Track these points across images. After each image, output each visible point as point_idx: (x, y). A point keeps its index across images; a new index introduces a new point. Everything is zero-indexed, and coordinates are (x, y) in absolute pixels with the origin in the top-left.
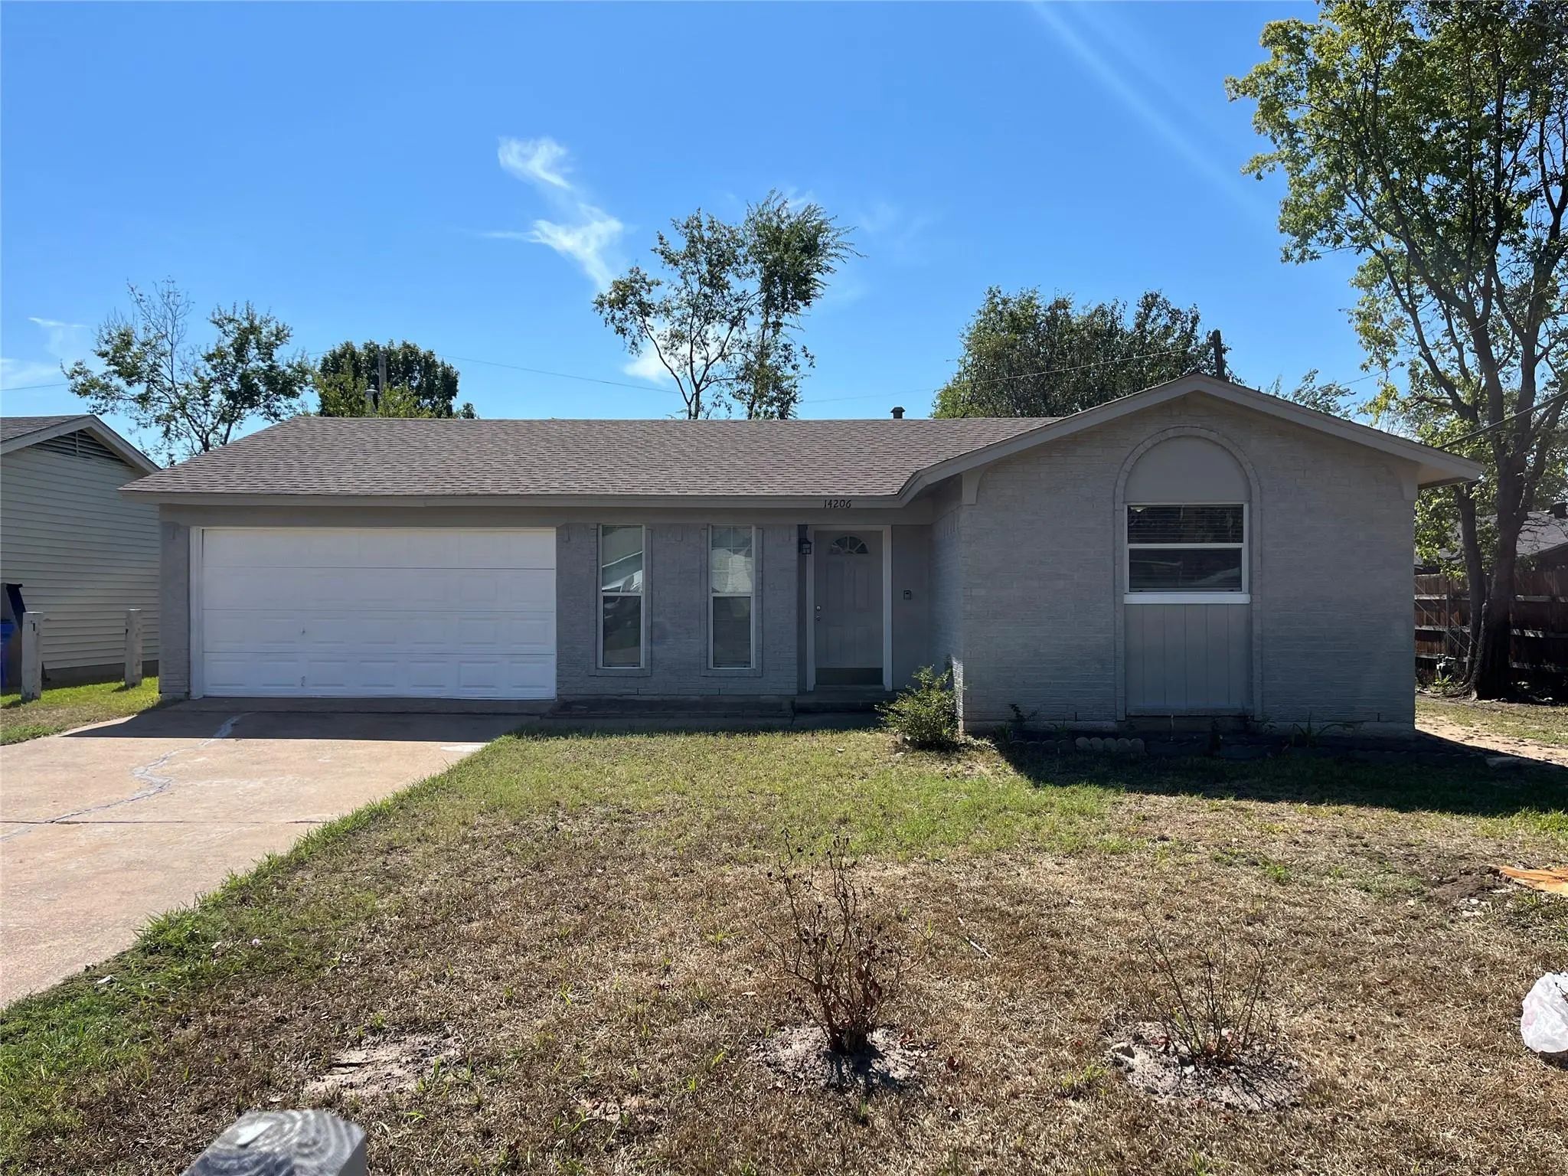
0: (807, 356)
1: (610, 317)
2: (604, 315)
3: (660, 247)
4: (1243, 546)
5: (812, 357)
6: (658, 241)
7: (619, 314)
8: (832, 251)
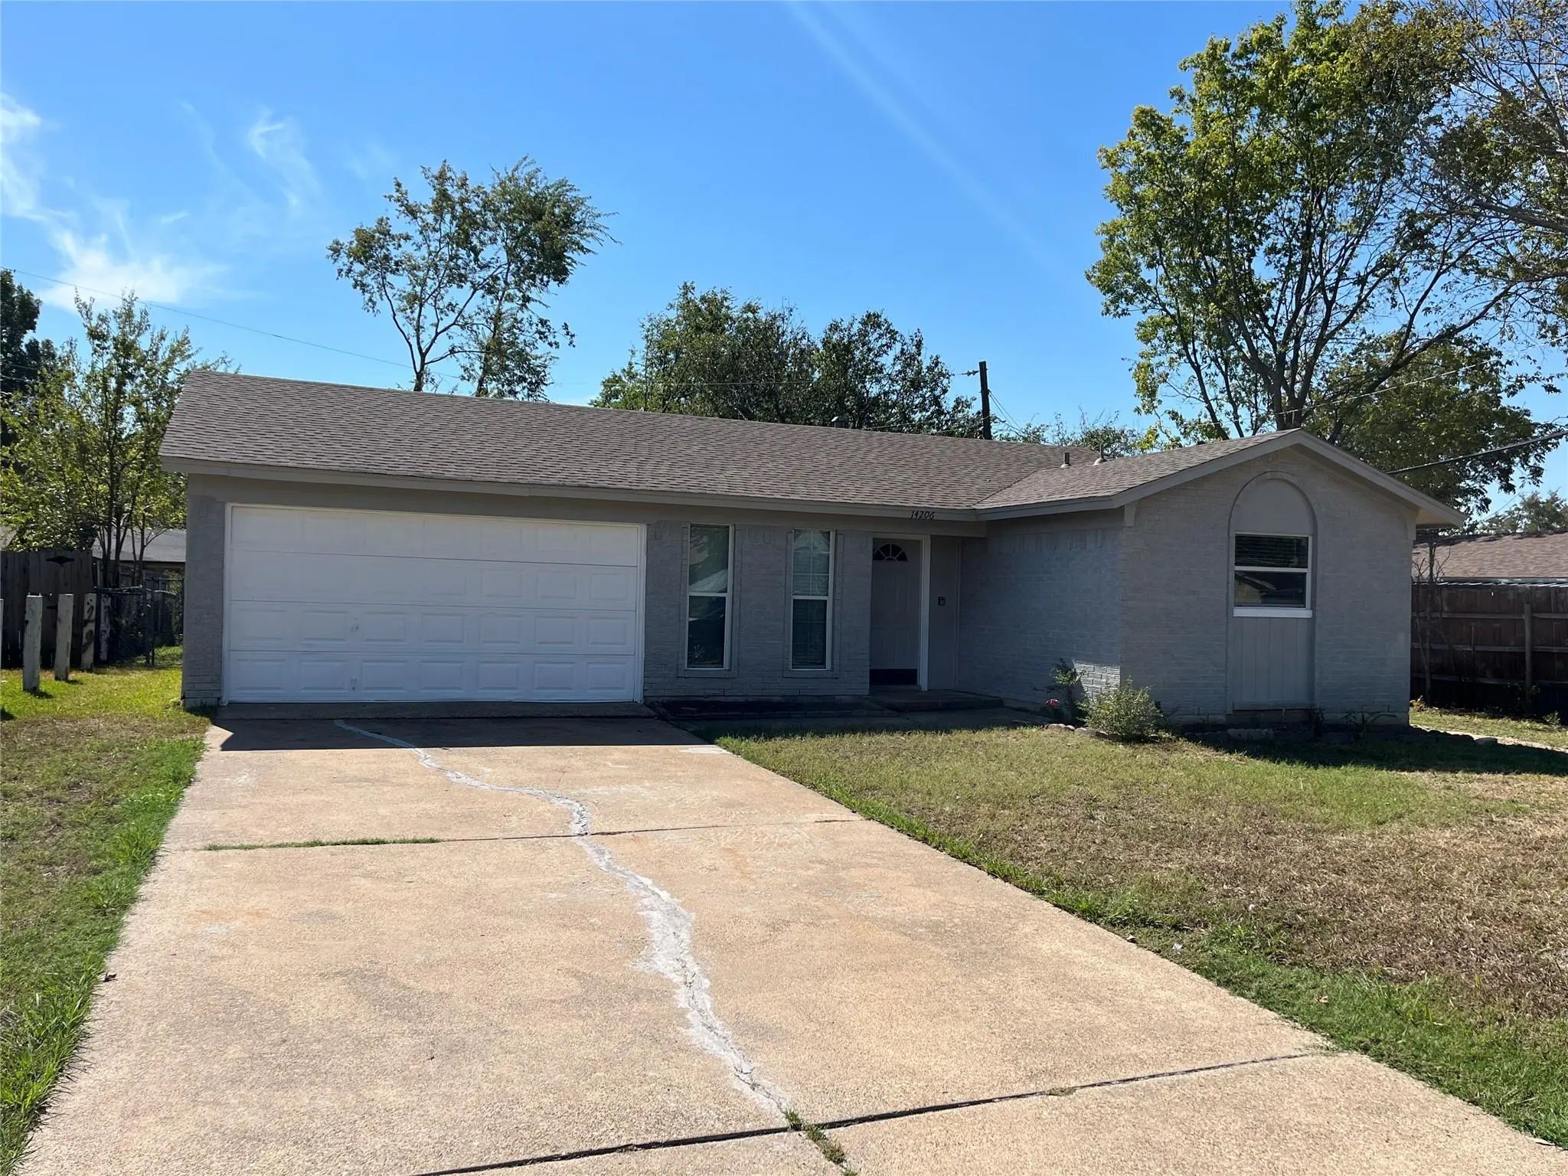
0: (568, 334)
1: (345, 268)
2: (339, 264)
3: (396, 195)
4: (1308, 571)
5: (573, 336)
6: (394, 188)
7: (358, 267)
8: (588, 231)
